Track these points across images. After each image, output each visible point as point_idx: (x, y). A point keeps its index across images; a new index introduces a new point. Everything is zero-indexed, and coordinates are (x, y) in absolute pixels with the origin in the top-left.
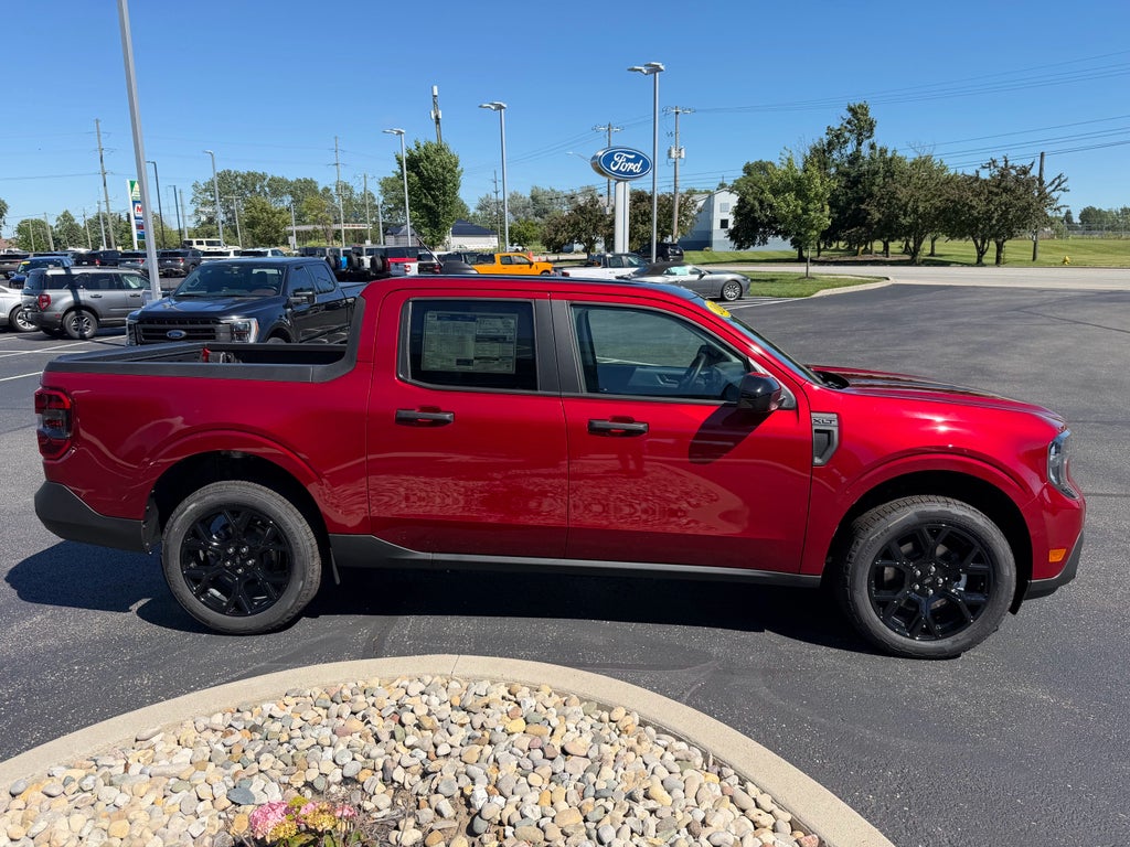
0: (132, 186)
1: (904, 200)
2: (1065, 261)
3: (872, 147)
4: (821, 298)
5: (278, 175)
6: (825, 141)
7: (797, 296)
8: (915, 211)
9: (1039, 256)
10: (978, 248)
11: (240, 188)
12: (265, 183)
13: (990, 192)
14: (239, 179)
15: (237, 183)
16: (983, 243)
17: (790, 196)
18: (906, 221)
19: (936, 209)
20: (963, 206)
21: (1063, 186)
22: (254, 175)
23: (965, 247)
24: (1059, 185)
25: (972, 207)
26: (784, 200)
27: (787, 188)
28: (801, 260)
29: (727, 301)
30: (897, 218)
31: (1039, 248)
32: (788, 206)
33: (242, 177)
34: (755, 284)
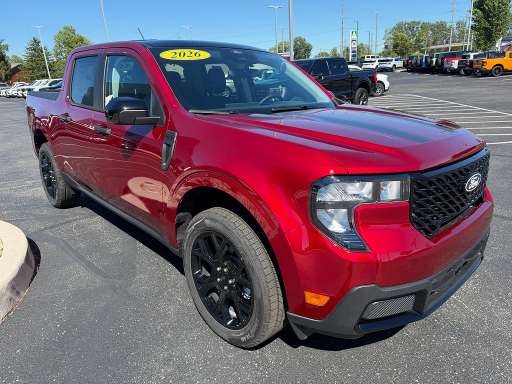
0: (352, 33)
5: (426, 21)
11: (406, 30)
12: (419, 26)
14: (407, 25)
15: (405, 27)
22: (414, 22)
33: (409, 24)
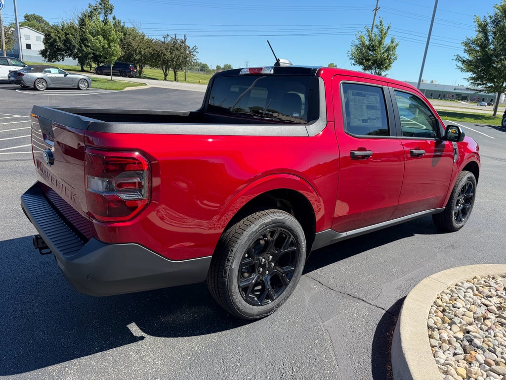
1: (136, 47)
2: (199, 82)
3: (114, 18)
4: (126, 91)
6: (89, 11)
7: (116, 90)
8: (140, 53)
9: (187, 79)
10: (164, 73)
13: (171, 49)
16: (166, 71)
17: (101, 38)
18: (137, 57)
19: (150, 53)
20: (161, 54)
21: (196, 50)
23: (159, 72)
24: (195, 50)
25: (164, 55)
26: (98, 39)
27: (98, 33)
28: (83, 71)
29: (81, 89)
30: (133, 56)
31: (186, 75)
32: (100, 43)
34: (93, 82)
